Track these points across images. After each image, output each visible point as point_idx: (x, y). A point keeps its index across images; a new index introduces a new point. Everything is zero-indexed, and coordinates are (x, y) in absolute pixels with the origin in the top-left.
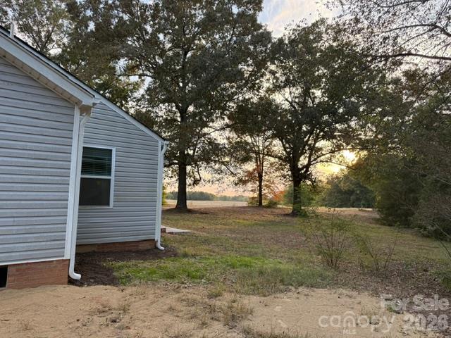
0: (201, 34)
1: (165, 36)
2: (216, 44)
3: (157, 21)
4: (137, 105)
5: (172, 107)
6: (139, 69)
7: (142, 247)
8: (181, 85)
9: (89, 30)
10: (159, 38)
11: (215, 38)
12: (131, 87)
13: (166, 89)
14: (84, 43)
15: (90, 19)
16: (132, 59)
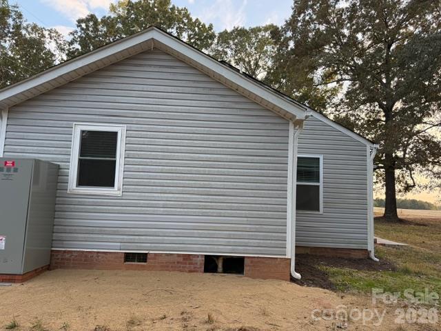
0: (408, 20)
1: (364, 34)
2: (429, 26)
3: (354, 22)
4: (336, 110)
5: (374, 107)
6: (337, 74)
7: (355, 255)
8: (384, 81)
9: (289, 49)
10: (357, 38)
11: (427, 20)
12: (329, 94)
13: (368, 89)
14: (286, 62)
15: (290, 39)
16: (329, 66)
